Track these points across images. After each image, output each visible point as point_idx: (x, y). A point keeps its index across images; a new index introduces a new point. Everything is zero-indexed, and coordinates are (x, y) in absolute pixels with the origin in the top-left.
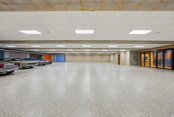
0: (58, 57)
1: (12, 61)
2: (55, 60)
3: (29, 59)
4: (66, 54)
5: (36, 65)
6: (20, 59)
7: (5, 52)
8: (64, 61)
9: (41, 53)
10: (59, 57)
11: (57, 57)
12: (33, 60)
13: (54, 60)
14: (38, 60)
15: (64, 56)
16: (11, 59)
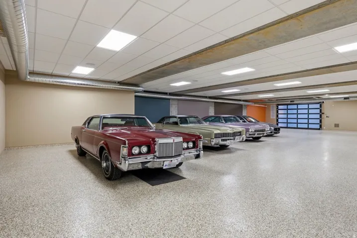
0: (290, 112)
1: (181, 125)
2: (280, 120)
3: (216, 119)
4: (327, 96)
5: (238, 139)
6: (197, 117)
7: (171, 101)
8: (318, 126)
9: (240, 100)
10: (295, 111)
11: (287, 109)
12: (225, 120)
13: (277, 120)
14: (238, 121)
15: (318, 106)
16: (179, 118)
